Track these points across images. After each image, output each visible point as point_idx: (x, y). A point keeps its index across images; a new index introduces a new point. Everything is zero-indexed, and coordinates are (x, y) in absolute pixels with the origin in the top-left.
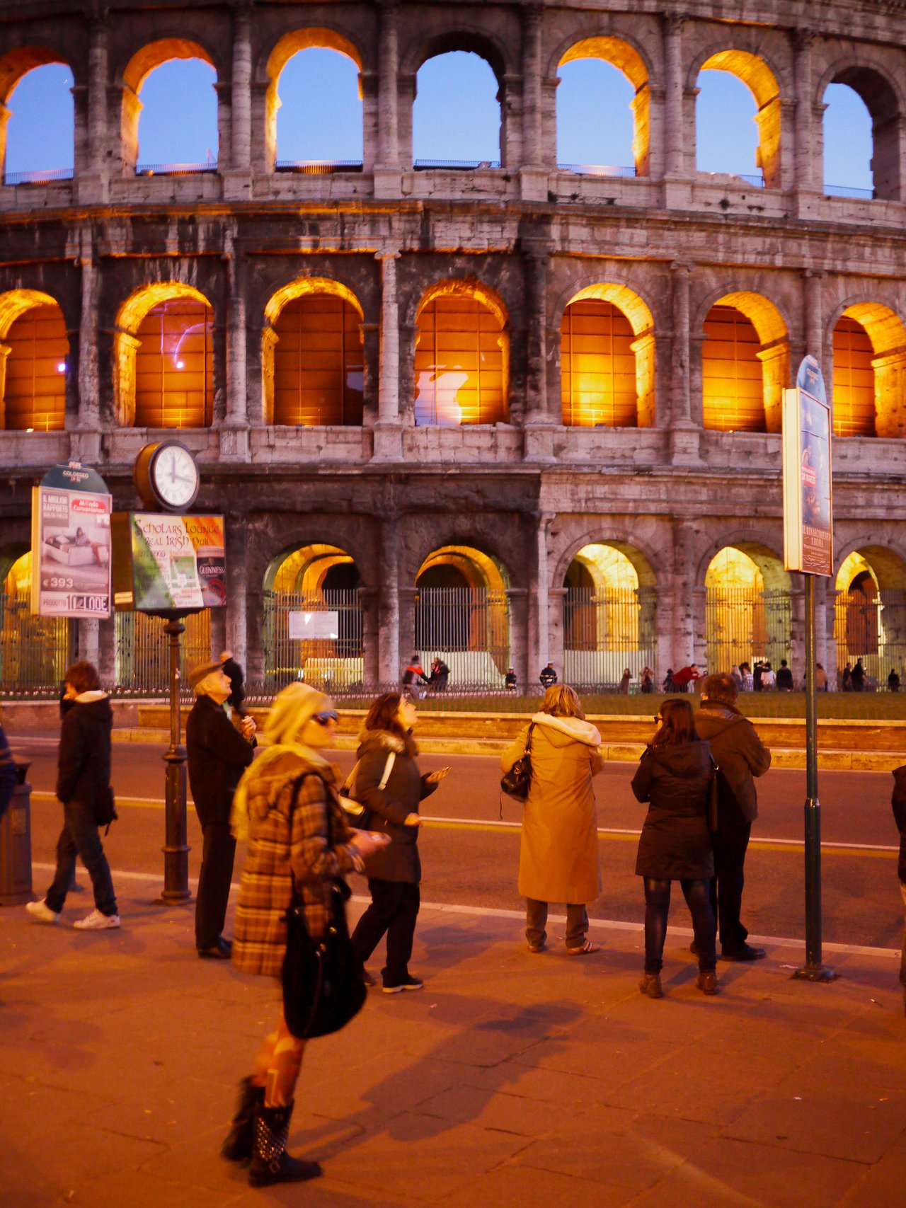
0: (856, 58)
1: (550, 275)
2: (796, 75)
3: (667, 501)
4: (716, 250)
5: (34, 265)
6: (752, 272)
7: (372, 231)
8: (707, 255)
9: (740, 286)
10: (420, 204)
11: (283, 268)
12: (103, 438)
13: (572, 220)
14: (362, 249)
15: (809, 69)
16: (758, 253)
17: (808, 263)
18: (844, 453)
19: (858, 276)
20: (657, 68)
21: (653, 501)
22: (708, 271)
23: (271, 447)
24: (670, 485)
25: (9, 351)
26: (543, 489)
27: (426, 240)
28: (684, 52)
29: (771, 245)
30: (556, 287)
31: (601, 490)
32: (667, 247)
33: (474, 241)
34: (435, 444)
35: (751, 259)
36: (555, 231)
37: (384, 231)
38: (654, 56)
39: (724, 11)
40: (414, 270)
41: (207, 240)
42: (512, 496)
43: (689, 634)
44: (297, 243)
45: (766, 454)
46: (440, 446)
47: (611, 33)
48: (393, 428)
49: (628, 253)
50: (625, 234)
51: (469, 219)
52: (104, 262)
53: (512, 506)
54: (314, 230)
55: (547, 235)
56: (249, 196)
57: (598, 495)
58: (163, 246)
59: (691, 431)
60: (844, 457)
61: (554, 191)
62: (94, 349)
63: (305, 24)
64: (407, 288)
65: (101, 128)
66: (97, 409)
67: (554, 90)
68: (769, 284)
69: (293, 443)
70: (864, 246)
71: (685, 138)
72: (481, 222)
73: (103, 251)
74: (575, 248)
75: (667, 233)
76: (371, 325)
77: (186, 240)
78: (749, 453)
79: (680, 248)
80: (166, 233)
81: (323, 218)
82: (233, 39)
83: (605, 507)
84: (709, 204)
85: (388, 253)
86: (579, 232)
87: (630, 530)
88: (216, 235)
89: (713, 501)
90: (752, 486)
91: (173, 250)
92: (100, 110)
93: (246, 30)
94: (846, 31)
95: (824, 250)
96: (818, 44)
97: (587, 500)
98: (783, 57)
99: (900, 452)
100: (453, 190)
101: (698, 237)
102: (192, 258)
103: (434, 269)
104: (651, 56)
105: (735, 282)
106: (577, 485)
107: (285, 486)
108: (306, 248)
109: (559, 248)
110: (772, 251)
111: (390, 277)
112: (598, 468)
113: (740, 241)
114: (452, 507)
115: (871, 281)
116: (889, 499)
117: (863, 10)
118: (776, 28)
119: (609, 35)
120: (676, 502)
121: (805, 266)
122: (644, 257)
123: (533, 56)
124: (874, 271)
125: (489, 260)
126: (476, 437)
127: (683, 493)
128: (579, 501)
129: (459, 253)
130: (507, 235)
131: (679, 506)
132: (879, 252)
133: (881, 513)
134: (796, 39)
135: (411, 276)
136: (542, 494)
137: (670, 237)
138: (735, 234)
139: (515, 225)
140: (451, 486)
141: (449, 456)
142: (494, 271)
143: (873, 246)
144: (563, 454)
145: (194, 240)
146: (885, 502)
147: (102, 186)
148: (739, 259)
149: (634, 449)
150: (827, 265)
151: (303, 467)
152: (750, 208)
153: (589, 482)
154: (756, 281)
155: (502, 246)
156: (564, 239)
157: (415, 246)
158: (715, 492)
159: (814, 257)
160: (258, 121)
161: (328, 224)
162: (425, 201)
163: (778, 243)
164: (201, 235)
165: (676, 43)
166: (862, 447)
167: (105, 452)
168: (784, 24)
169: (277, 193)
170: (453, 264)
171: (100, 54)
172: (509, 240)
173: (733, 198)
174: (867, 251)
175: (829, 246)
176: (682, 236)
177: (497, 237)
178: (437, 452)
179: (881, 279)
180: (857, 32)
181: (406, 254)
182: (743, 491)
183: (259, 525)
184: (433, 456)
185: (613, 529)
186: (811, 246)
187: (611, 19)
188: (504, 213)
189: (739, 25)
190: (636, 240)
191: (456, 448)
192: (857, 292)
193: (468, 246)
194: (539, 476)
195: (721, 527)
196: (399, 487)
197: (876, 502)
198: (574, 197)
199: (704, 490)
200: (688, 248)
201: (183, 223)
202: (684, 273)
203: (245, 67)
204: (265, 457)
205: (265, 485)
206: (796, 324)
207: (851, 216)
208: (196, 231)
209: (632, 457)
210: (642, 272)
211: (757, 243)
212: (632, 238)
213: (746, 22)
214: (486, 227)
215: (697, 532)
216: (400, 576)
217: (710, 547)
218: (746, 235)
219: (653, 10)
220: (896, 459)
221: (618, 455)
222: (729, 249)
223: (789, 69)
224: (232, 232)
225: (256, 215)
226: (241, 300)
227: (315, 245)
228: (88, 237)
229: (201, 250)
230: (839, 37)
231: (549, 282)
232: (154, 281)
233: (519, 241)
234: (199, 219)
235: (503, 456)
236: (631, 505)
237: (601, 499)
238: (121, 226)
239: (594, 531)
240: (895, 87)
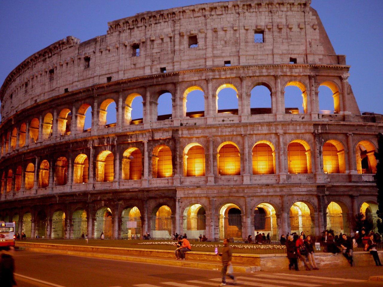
0: (259, 80)
1: (180, 142)
2: (242, 87)
3: (206, 194)
4: (218, 133)
5: (83, 149)
6: (229, 136)
7: (142, 136)
8: (216, 134)
9: (226, 140)
10: (150, 130)
11: (126, 145)
12: (94, 184)
13: (183, 129)
14: (140, 141)
15: (245, 86)
16: (229, 132)
17: (243, 133)
18: (256, 179)
19: (259, 134)
20: (206, 91)
21: (202, 194)
22: (218, 137)
23: (123, 185)
24: (207, 190)
25: (84, 166)
26: (177, 192)
27: (153, 137)
28: (212, 87)
29: (233, 130)
30: (182, 145)
31: (190, 192)
32: (206, 133)
33: (163, 137)
34: (155, 183)
35: (227, 134)
36: (180, 132)
37: (144, 136)
38: (205, 89)
39: (222, 76)
40: (152, 144)
41: (111, 141)
42: (170, 194)
43: (212, 226)
44: (128, 141)
45: (234, 181)
46: (157, 183)
47: (195, 85)
48: (146, 180)
49: (197, 135)
50: (196, 131)
51: (161, 132)
52: (94, 148)
53: (170, 196)
54: (131, 137)
55: (178, 133)
56: (121, 131)
57: (190, 193)
58: (104, 144)
59: (212, 176)
60: (256, 180)
61: (182, 123)
62: (92, 166)
63: (132, 93)
64: (150, 148)
65: (95, 119)
66: (93, 178)
67: (182, 100)
68: (234, 139)
69: (128, 184)
70: (259, 127)
71: (213, 106)
72: (164, 132)
73: (94, 145)
74: (184, 136)
75: (206, 130)
76: (143, 157)
77: (108, 142)
78: (229, 181)
79: (209, 133)
80: (104, 140)
81: (132, 135)
82: (119, 98)
83: (191, 195)
84: (219, 121)
85: (145, 141)
86: (185, 132)
87: (199, 201)
88: (113, 140)
89: (218, 193)
90: (228, 189)
91: (106, 144)
92: (95, 116)
93: (121, 96)
94: (254, 75)
95: (247, 129)
96: (248, 79)
97: (187, 194)
98: (238, 84)
99: (273, 177)
100: (161, 125)
101: (214, 130)
102: (110, 145)
103: (156, 143)
104: (204, 89)
105: (225, 139)
106: (185, 191)
107: (125, 194)
108: (130, 142)
109: (181, 136)
110: (233, 131)
111: (146, 146)
112: (188, 187)
113: (225, 130)
114: (158, 197)
115: (263, 135)
116: (268, 190)
117: (259, 69)
118: (236, 77)
119: (195, 86)
120: (208, 194)
121: (242, 134)
122: (201, 136)
123: (177, 93)
124: (262, 133)
125: (167, 140)
126: (164, 181)
127: (210, 191)
128: (185, 194)
129: (160, 139)
130: (170, 134)
131: (209, 195)
132: (263, 128)
133: (265, 194)
134: (241, 79)
135: (151, 145)
136: (177, 193)
137: (207, 131)
138: (223, 128)
139: (171, 132)
140: (157, 192)
141: (158, 185)
142: (168, 142)
143: (261, 127)
144: (183, 183)
145: (109, 142)
146: (266, 191)
147: (95, 131)
148: (224, 134)
149: (200, 181)
150: (248, 133)
151: (127, 189)
152: (230, 121)
153: (187, 190)
154: (231, 138)
155: (169, 137)
156: (182, 134)
157: (151, 139)
158: (219, 191)
159: (244, 131)
160: (123, 114)
161: (134, 136)
162: (151, 129)
163: (235, 129)
164: (111, 140)
165: (210, 85)
166: (261, 177)
167: (94, 187)
168: (237, 76)
169: (126, 129)
170: (160, 142)
171: (96, 104)
172: (170, 136)
173: (225, 119)
174: (260, 128)
175: (249, 128)
176: (210, 130)
177: (168, 135)
178: (156, 185)
179: (266, 134)
180: (258, 74)
181: (149, 141)
182: (226, 190)
183: (121, 202)
184: (155, 185)
185: (195, 201)
186: (244, 129)
187: (195, 82)
188: (168, 129)
189: (226, 78)
190: (199, 132)
191: (160, 183)
192: (259, 138)
193: (162, 138)
194: (176, 189)
195: (222, 199)
196: (147, 193)
197: (264, 191)
198: (187, 123)
199: (216, 191)
200: (211, 133)
201: (107, 138)
202: (211, 139)
203: (121, 103)
204: (122, 187)
205: (121, 194)
206: (241, 148)
207: (258, 119)
208: (110, 140)
209: (199, 183)
210: (202, 139)
211: (229, 130)
212: (198, 132)
213: (228, 77)
214: (165, 133)
215: (216, 201)
216: (148, 213)
217: (219, 204)
218: (226, 128)
219: (204, 78)
220: (272, 179)
221: (196, 183)
222: (222, 132)
223: (240, 86)
224: (116, 139)
225: (120, 135)
226: (118, 154)
227: (131, 141)
228: (91, 142)
229: (110, 144)
230: (253, 76)
231: (180, 144)
232: (103, 150)
233: (172, 135)
234: (110, 137)
235: (170, 185)
236: (197, 195)
237: (190, 194)
238: (97, 140)
239: (190, 201)
240: (270, 85)
